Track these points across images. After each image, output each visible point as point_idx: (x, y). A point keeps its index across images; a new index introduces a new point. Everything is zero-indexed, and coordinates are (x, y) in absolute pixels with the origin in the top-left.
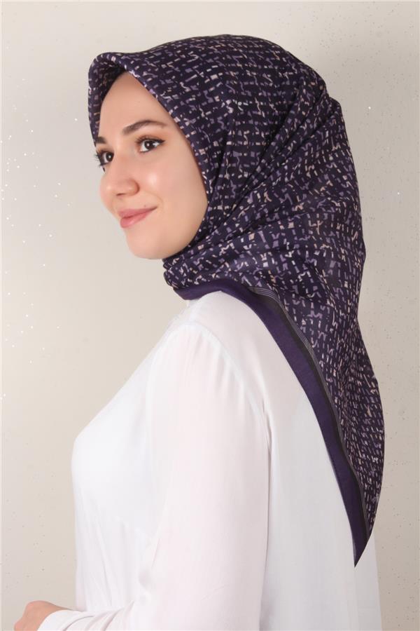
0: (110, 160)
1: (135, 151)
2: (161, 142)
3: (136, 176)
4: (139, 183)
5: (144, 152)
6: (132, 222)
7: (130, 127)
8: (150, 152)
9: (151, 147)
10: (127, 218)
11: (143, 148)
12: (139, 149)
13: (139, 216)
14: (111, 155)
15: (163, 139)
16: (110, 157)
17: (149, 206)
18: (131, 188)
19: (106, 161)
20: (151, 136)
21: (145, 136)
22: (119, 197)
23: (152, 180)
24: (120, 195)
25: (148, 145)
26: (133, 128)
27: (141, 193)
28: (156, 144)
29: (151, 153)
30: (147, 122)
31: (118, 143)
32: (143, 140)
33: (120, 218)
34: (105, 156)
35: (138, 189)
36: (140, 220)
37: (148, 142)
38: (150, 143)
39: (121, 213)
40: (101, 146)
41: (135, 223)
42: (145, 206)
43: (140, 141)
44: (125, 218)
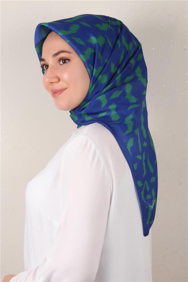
0: (47, 68)
1: (58, 64)
2: (69, 60)
3: (59, 75)
4: (59, 78)
7: (56, 53)
8: (64, 64)
9: (64, 62)
10: (55, 93)
11: (61, 63)
13: (60, 92)
14: (47, 66)
15: (69, 59)
16: (47, 67)
17: (64, 88)
18: (56, 80)
19: (45, 69)
20: (65, 57)
22: (51, 84)
23: (65, 76)
24: (51, 83)
25: (64, 61)
26: (57, 54)
27: (61, 82)
28: (67, 61)
30: (63, 52)
31: (50, 61)
32: (61, 59)
33: (51, 93)
34: (45, 66)
35: (59, 80)
36: (60, 94)
37: (63, 60)
39: (52, 91)
40: (43, 62)
41: (58, 95)
42: (62, 88)
43: (60, 60)
44: (54, 93)
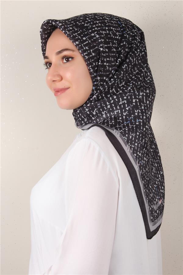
0: (50, 66)
1: (61, 62)
2: (72, 58)
3: (61, 73)
4: (62, 76)
5: (65, 63)
6: (59, 94)
7: (59, 51)
9: (68, 61)
10: (58, 92)
11: (65, 61)
12: (63, 61)
14: (50, 64)
16: (50, 65)
17: (66, 87)
18: (58, 78)
19: (48, 67)
20: (68, 55)
21: (65, 56)
23: (68, 75)
24: (54, 81)
25: (67, 59)
26: (60, 52)
27: (63, 81)
28: (70, 59)
29: (68, 63)
30: (67, 49)
31: (54, 59)
33: (54, 92)
34: (48, 64)
35: (62, 79)
36: (63, 92)
38: (68, 59)
39: (55, 90)
40: (46, 60)
41: (60, 94)
42: (65, 87)
43: (63, 58)
44: (56, 92)
